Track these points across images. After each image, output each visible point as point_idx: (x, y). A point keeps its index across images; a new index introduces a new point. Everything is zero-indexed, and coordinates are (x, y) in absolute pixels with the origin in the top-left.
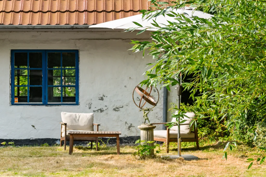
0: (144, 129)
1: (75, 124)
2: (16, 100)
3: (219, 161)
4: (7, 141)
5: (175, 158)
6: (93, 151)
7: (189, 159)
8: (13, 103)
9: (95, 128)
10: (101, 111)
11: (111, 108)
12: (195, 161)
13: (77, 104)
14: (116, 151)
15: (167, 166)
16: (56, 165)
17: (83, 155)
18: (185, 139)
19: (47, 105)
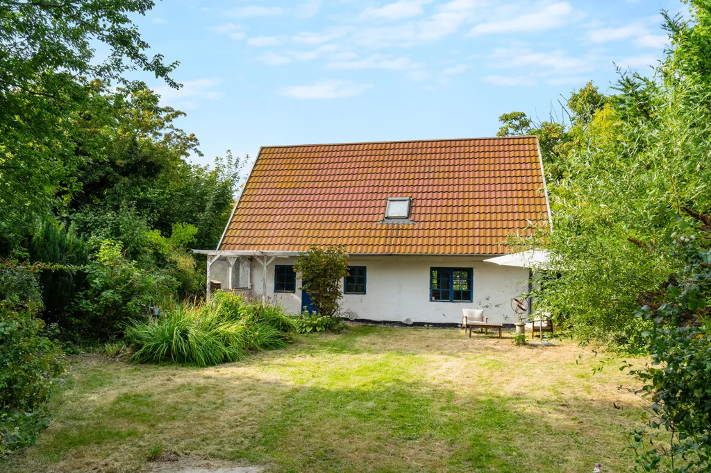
0: (519, 326)
1: (472, 316)
2: (433, 298)
3: (568, 348)
4: (428, 324)
5: (539, 345)
6: (483, 335)
7: (548, 345)
8: (431, 300)
9: (485, 319)
10: (487, 307)
11: (494, 305)
12: (552, 347)
13: (472, 302)
14: (499, 335)
15: (535, 350)
16: (463, 347)
17: (478, 337)
18: (544, 330)
19: (453, 302)
